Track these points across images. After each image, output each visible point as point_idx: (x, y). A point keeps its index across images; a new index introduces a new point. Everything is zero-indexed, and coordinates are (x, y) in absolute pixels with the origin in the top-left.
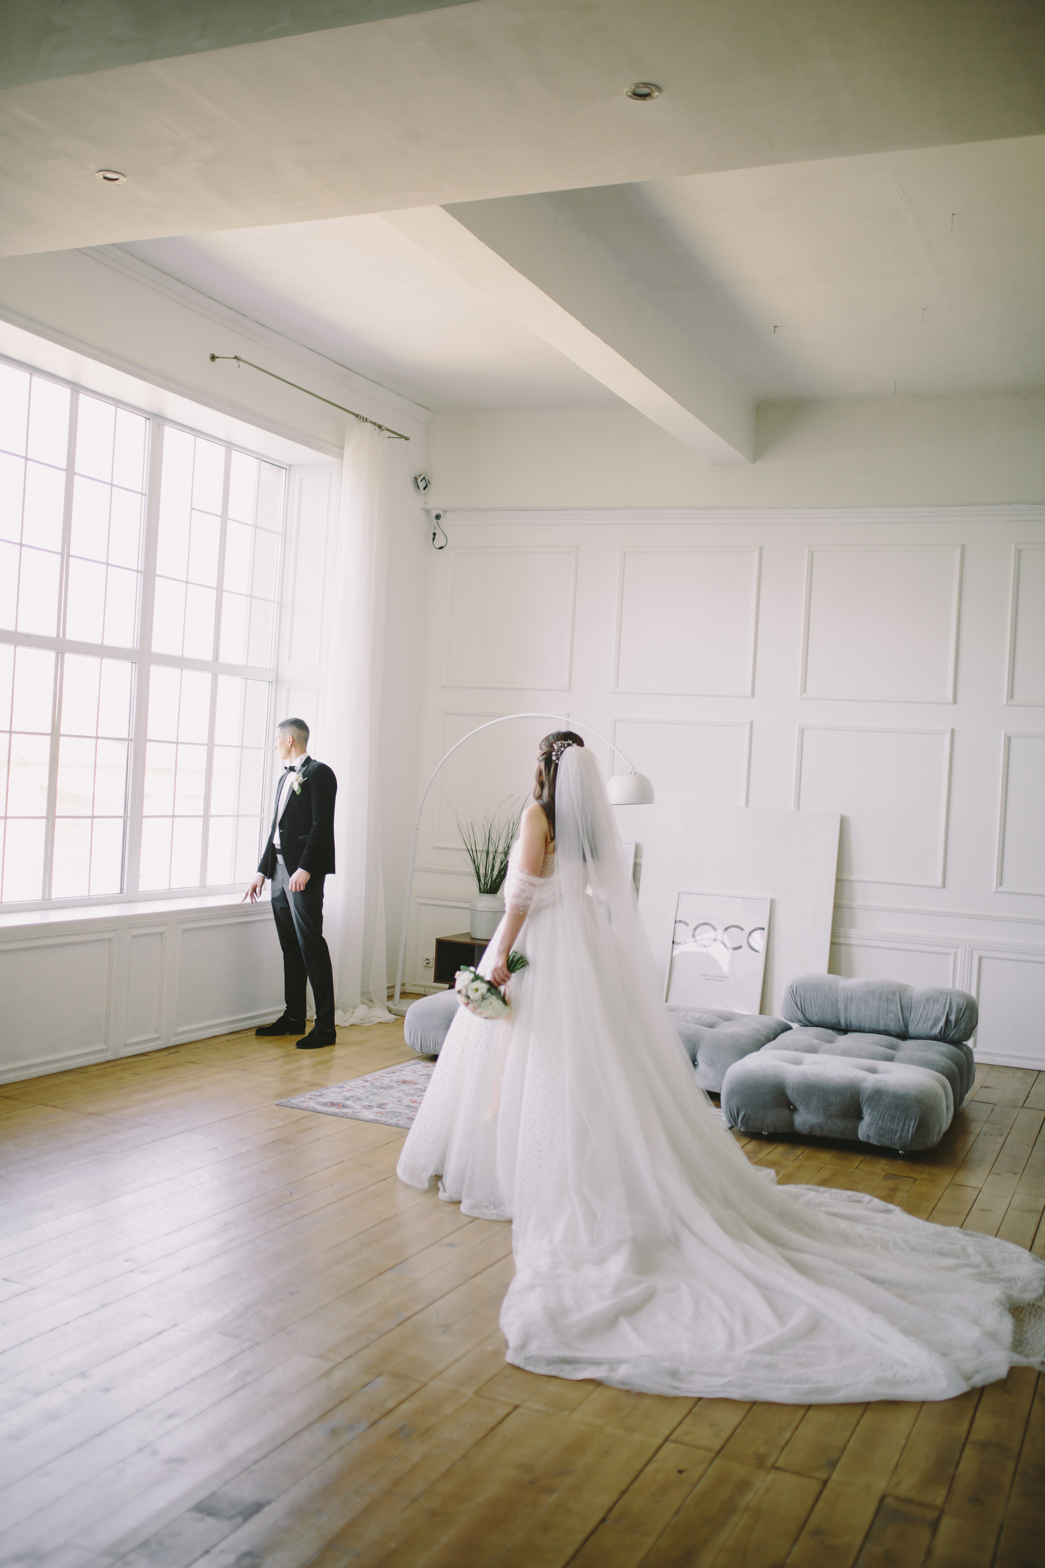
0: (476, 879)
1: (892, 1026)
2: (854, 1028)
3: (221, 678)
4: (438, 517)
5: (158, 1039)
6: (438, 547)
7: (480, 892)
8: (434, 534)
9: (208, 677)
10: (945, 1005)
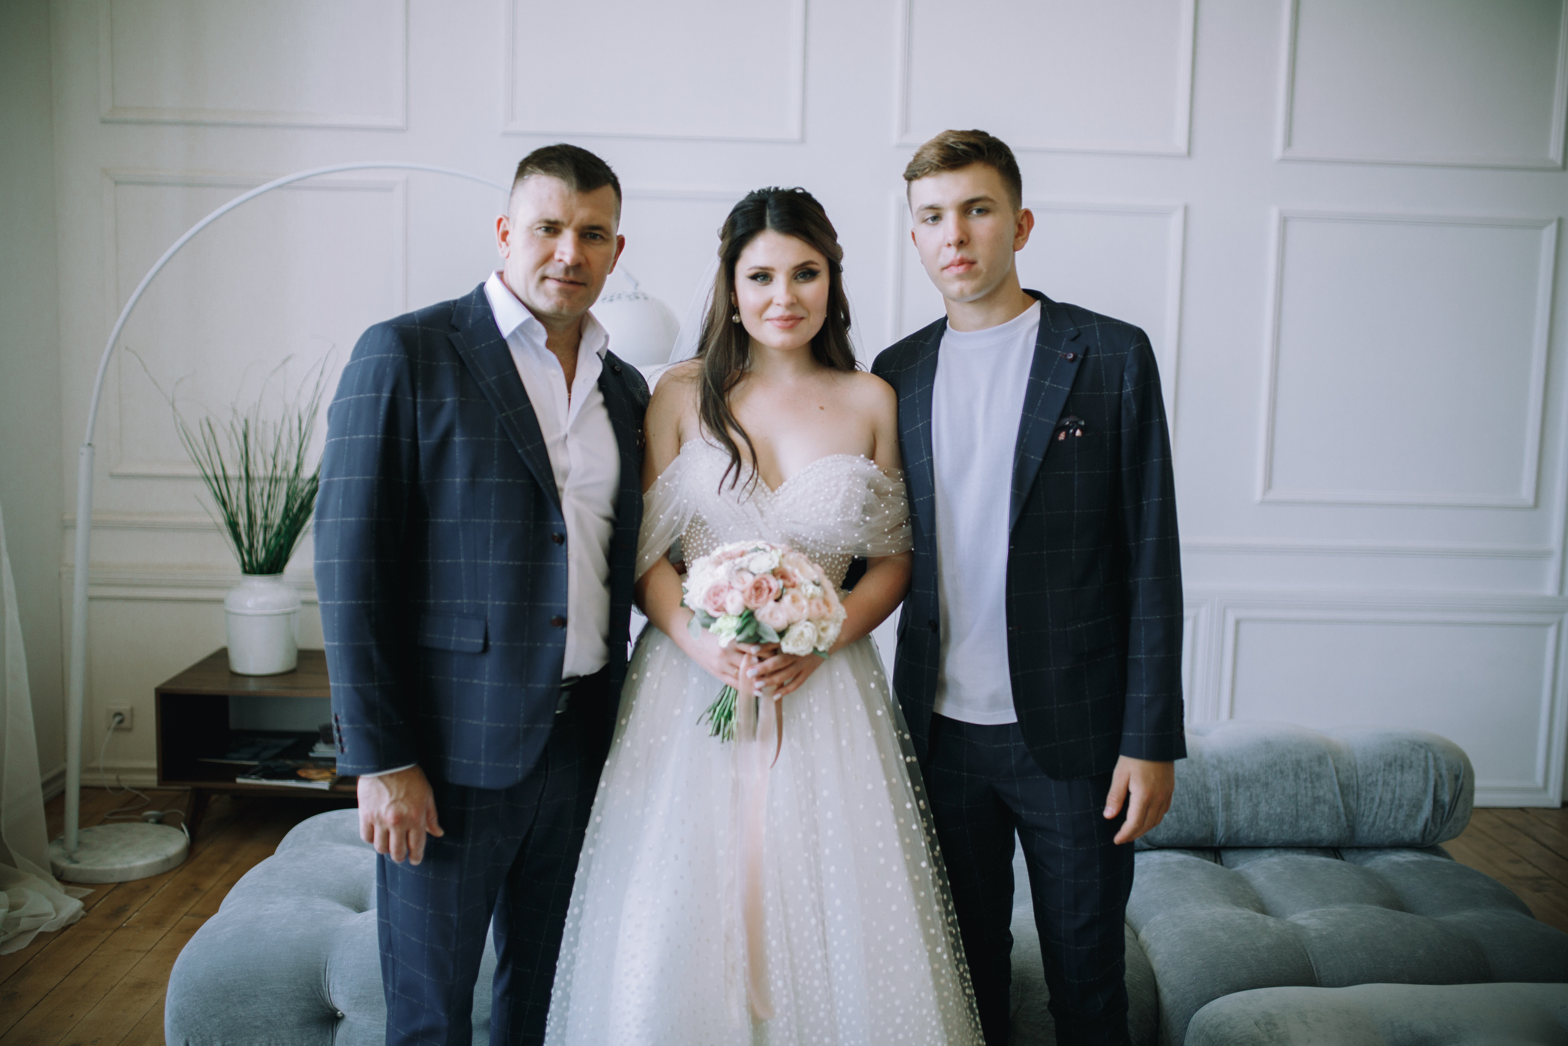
1: (1326, 831)
2: (1244, 843)
7: (245, 572)
10: (1426, 772)
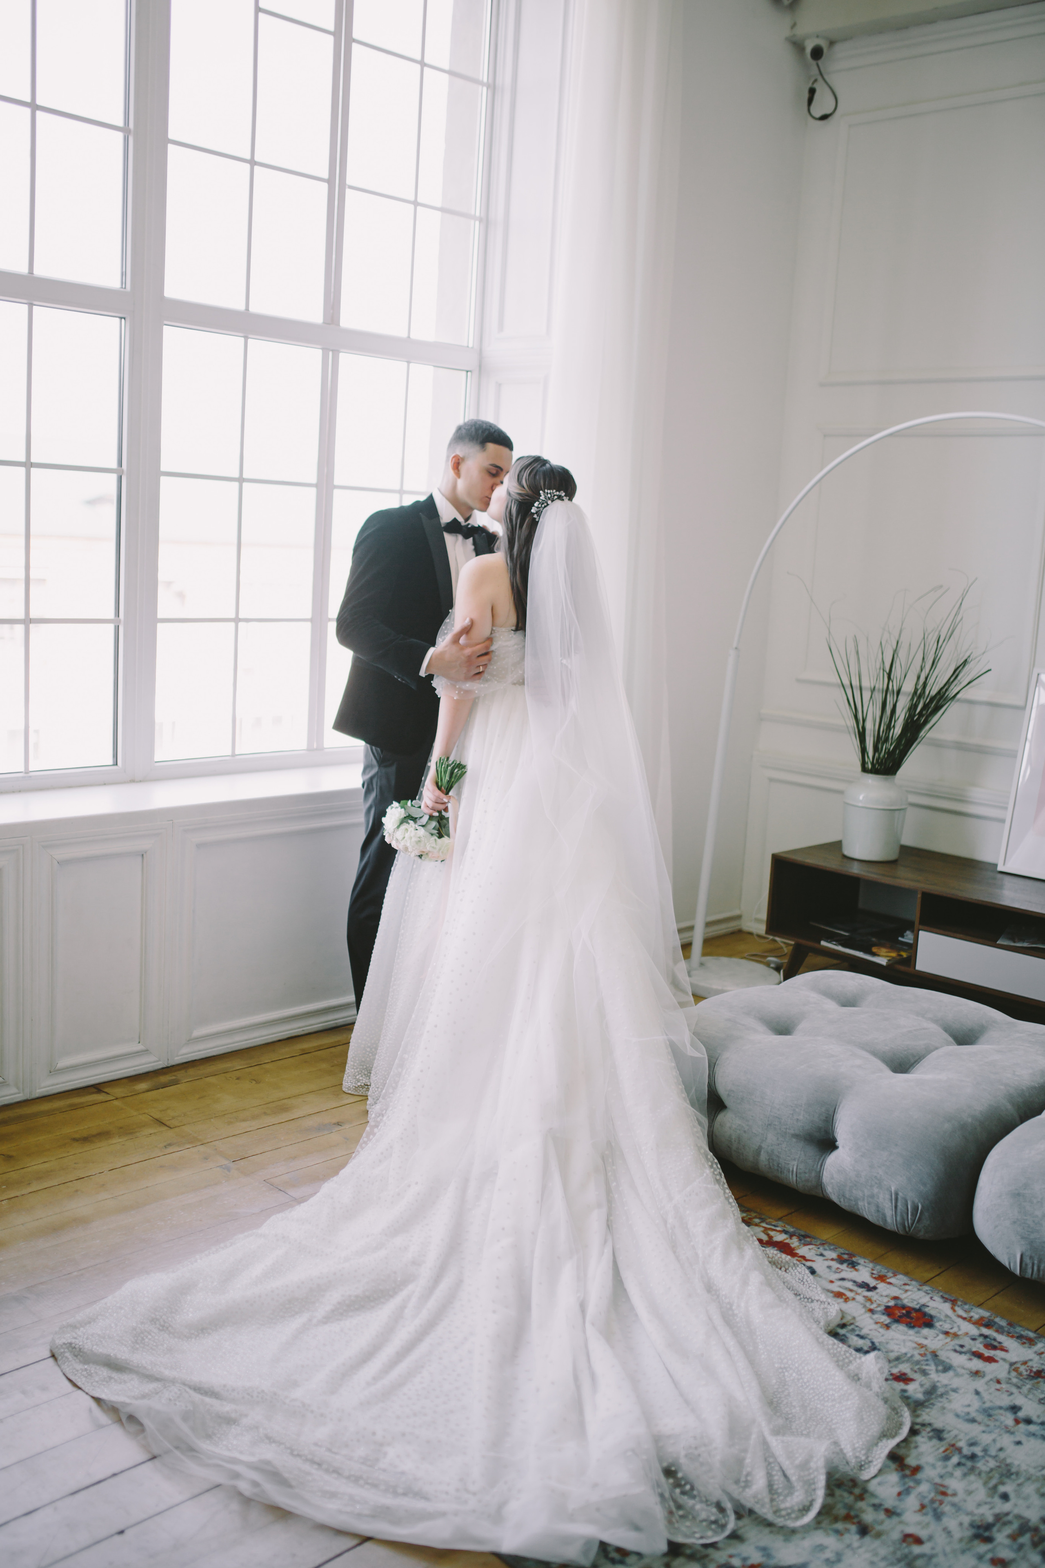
0: (856, 742)
3: (346, 359)
4: (817, 53)
5: (146, 1052)
6: (818, 115)
7: (864, 769)
8: (812, 92)
9: (313, 356)
